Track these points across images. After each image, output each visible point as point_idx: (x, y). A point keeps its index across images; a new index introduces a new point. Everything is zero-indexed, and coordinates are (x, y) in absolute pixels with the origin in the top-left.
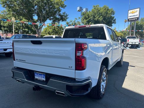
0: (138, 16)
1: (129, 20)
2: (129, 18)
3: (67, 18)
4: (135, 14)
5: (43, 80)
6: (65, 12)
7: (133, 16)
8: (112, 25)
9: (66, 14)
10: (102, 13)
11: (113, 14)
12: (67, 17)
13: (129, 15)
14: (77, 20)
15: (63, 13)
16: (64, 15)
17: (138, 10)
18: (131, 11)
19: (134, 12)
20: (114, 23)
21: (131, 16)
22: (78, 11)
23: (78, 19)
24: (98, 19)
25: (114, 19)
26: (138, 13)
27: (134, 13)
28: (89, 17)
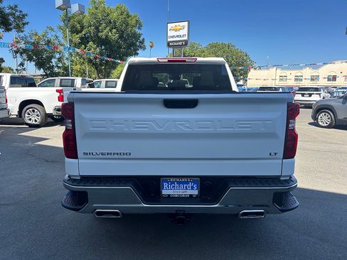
0: (186, 38)
1: (171, 44)
2: (169, 40)
3: (24, 24)
4: (181, 33)
5: (191, 196)
6: (16, 6)
7: (178, 36)
8: (138, 52)
9: (21, 12)
10: (115, 22)
11: (139, 28)
12: (25, 21)
13: (170, 33)
14: (54, 33)
15: (11, 8)
16: (14, 14)
17: (186, 24)
18: (173, 25)
19: (178, 28)
20: (141, 47)
21: (172, 37)
22: (59, 8)
23: (56, 29)
24: (107, 36)
25: (141, 39)
26: (185, 31)
27: (178, 31)
28: (82, 28)
